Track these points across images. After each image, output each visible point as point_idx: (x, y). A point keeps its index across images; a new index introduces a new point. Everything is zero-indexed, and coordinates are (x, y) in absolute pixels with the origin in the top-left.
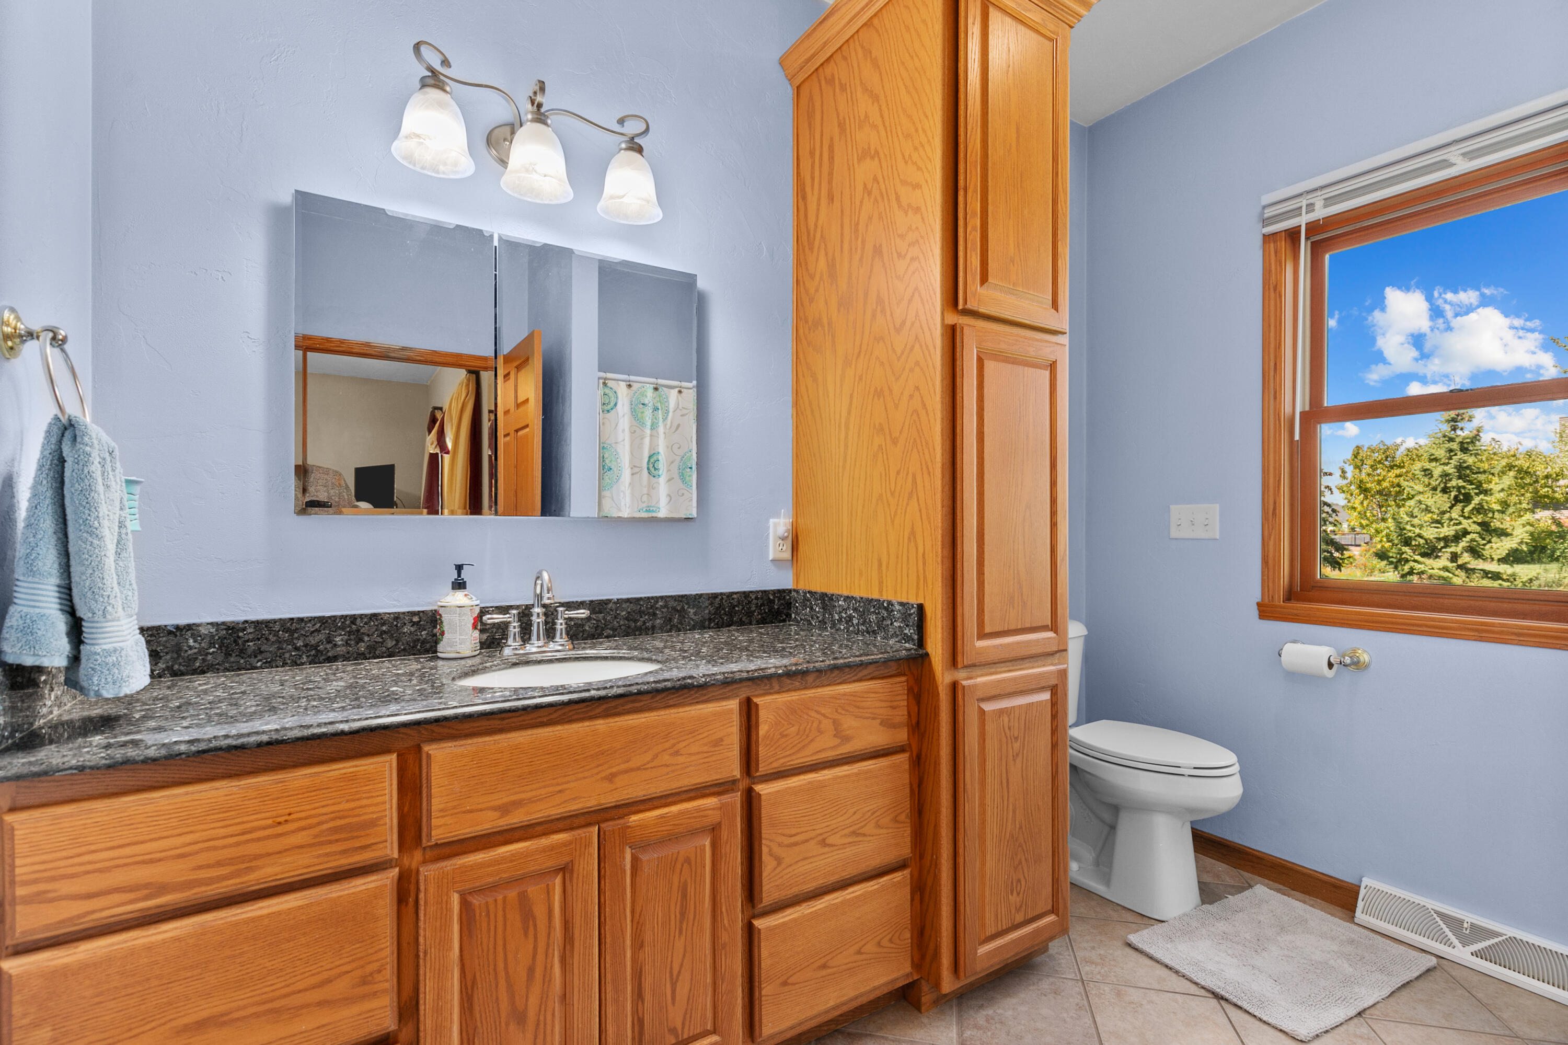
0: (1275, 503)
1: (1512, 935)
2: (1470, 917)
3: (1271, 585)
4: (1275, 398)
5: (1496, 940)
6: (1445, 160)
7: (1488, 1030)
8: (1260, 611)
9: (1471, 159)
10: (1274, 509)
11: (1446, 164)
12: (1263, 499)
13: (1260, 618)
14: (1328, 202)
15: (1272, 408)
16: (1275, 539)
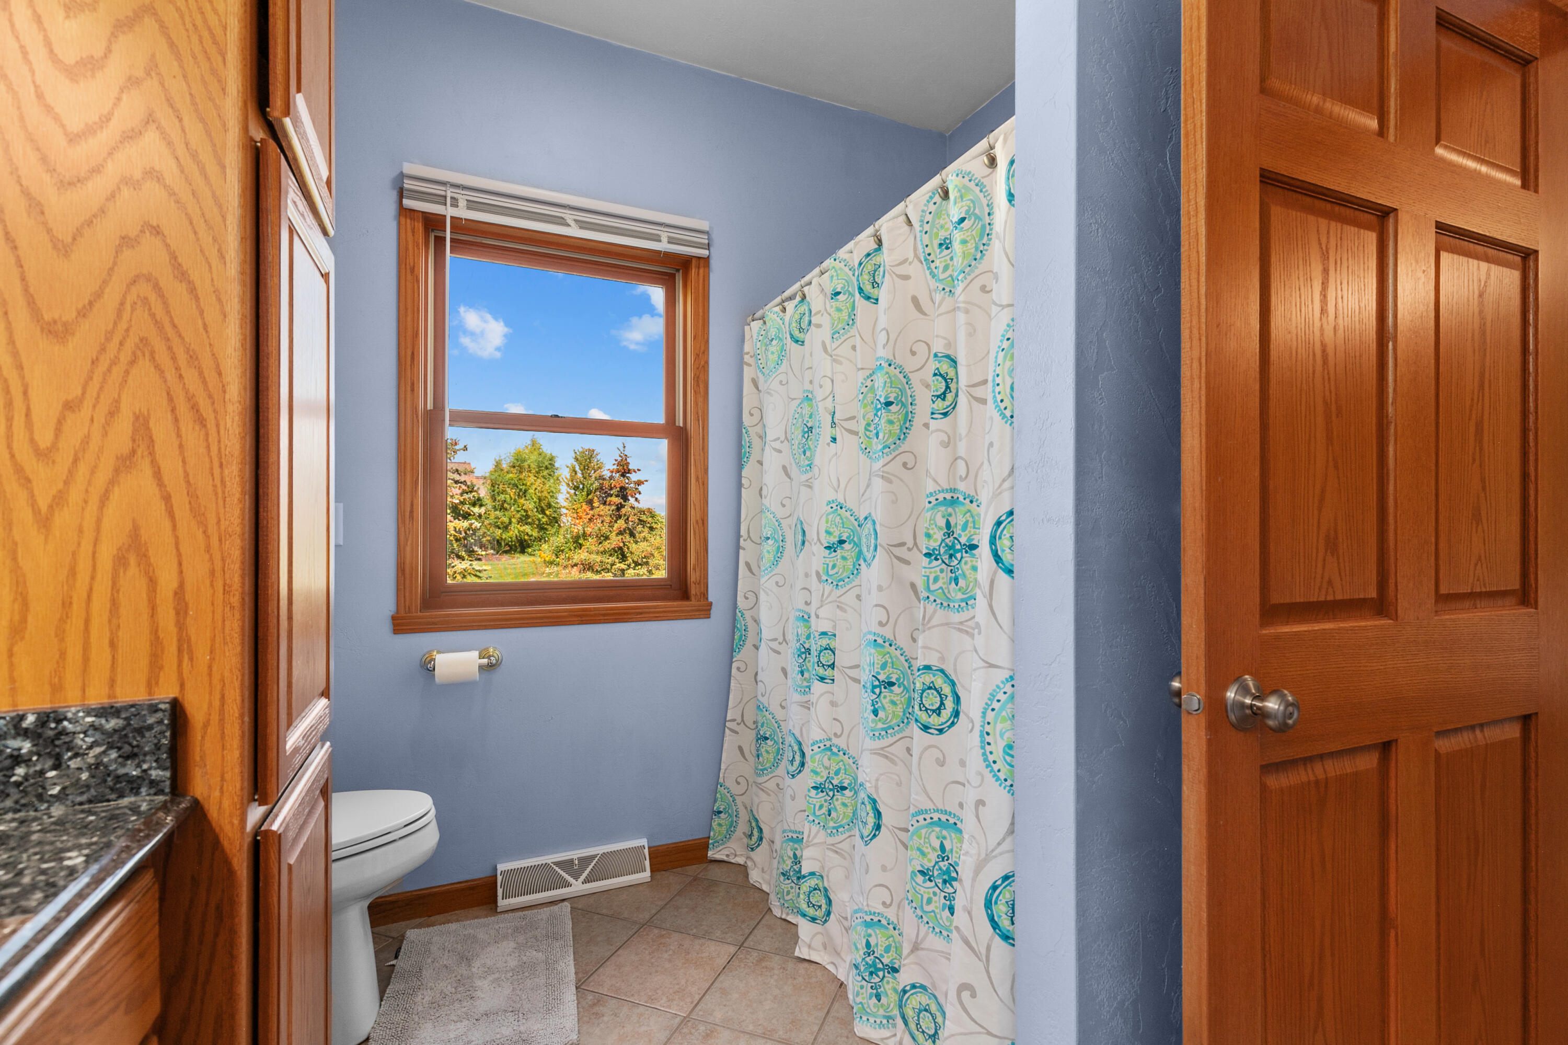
0: (412, 505)
1: (601, 852)
2: (575, 854)
3: (407, 594)
4: (413, 390)
5: (594, 862)
6: (562, 218)
7: (631, 933)
8: (394, 625)
9: (581, 228)
10: (412, 512)
11: (562, 222)
12: (399, 500)
13: (395, 634)
14: (471, 205)
15: (409, 399)
16: (412, 544)
